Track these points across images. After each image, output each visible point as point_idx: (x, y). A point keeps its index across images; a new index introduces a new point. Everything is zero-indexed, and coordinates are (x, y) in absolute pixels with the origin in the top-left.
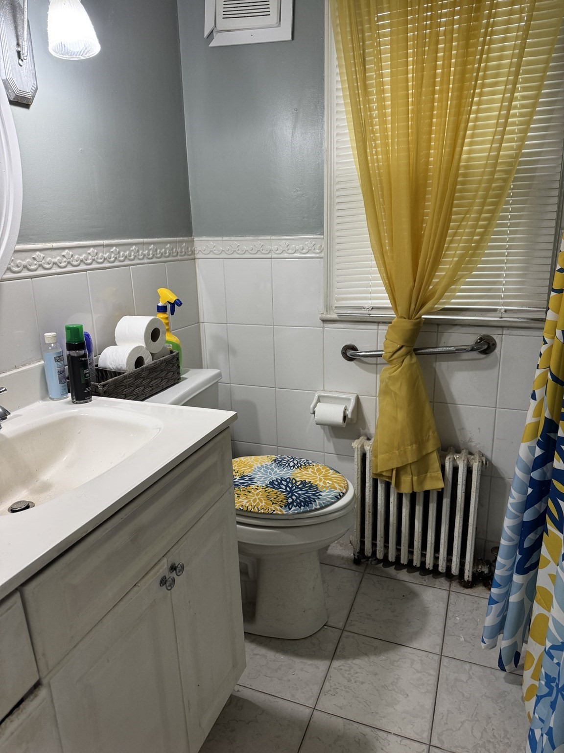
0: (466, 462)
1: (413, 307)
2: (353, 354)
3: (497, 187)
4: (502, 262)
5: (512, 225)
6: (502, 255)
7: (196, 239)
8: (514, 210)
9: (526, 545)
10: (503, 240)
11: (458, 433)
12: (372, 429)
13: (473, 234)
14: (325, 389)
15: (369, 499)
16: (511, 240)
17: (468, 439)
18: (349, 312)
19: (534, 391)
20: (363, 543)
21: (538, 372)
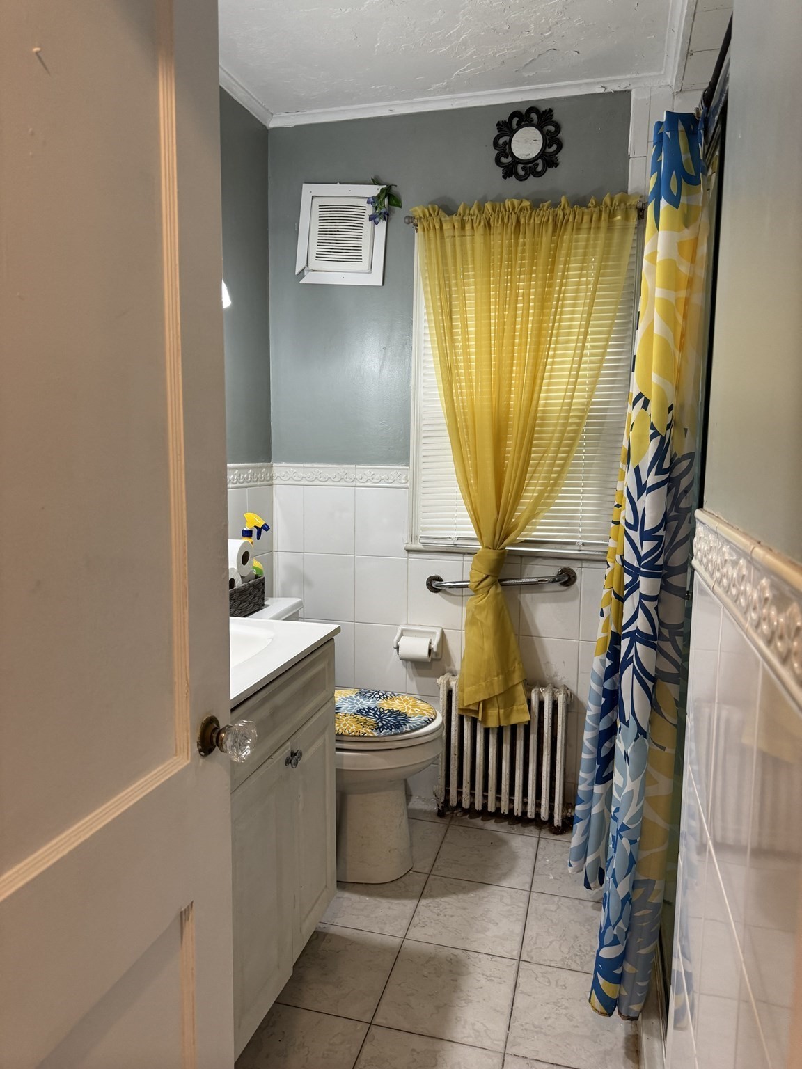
0: (551, 694)
1: (497, 538)
2: (439, 585)
3: (572, 430)
4: (578, 498)
5: (586, 465)
6: (578, 492)
7: (275, 464)
8: (587, 452)
9: (603, 754)
10: (579, 478)
11: (543, 666)
12: (457, 666)
13: (550, 472)
14: (409, 622)
15: (455, 740)
16: (586, 478)
17: (553, 673)
18: (435, 542)
19: (602, 609)
20: (447, 792)
21: (605, 592)
